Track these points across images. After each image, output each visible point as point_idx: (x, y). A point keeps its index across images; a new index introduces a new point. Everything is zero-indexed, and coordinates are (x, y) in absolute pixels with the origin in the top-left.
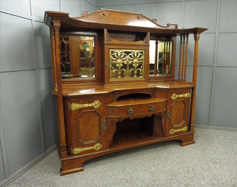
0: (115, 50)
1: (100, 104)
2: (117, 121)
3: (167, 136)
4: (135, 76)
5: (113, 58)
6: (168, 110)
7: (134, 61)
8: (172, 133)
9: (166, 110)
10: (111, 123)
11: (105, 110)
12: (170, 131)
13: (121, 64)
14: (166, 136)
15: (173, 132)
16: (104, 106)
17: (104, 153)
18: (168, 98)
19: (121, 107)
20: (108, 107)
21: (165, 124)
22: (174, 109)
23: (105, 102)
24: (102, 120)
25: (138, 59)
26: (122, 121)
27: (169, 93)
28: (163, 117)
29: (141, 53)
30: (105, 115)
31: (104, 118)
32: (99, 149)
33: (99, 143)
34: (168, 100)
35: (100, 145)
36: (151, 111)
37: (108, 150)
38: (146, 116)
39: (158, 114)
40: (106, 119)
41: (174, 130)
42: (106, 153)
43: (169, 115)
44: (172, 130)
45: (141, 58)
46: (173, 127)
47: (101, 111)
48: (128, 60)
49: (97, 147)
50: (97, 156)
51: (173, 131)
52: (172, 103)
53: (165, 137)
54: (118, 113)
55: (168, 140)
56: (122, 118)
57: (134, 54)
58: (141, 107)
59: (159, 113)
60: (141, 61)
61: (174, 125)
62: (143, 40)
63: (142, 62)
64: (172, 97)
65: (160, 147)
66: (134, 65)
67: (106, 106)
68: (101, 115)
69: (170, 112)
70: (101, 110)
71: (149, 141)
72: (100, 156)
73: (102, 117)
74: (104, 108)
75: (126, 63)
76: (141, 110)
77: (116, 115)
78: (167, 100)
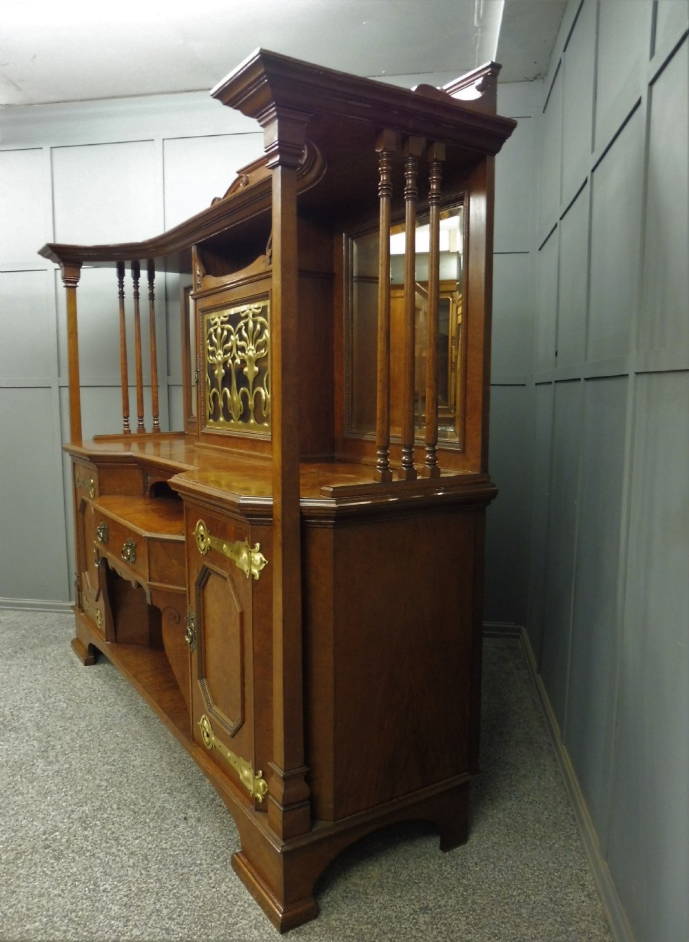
0: (213, 315)
3: (196, 737)
4: (252, 421)
5: (210, 348)
7: (247, 352)
9: (184, 596)
13: (222, 367)
14: (193, 734)
25: (256, 345)
29: (263, 312)
34: (186, 547)
41: (210, 727)
45: (264, 337)
48: (234, 350)
51: (208, 733)
57: (247, 320)
60: (263, 351)
62: (265, 254)
63: (265, 354)
66: (246, 372)
69: (197, 616)
75: (230, 365)
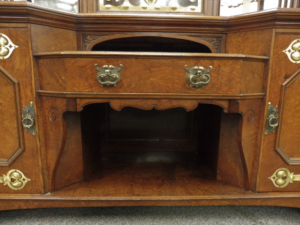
1: (13, 48)
2: (61, 106)
3: (261, 189)
6: (267, 99)
8: (280, 181)
9: (263, 100)
10: (50, 114)
11: (31, 70)
12: (274, 175)
14: (257, 189)
15: (284, 178)
16: (26, 56)
17: (35, 204)
18: (272, 53)
19: (73, 60)
20: (41, 61)
21: (257, 147)
22: (293, 100)
23: (28, 42)
24: (23, 101)
26: (80, 109)
27: (277, 34)
28: (245, 119)
30: (31, 84)
31: (29, 94)
32: (20, 189)
33: (18, 171)
34: (271, 62)
35: (23, 177)
36: (194, 87)
37: (49, 196)
38: (175, 104)
39: (224, 105)
40: (34, 100)
41: (289, 173)
42: (44, 205)
43: (272, 116)
44: (281, 173)
46: (286, 164)
47: (17, 70)
49: (13, 180)
50: (16, 207)
51: (286, 177)
52: (286, 77)
53: (254, 191)
54: (63, 78)
55: (264, 204)
56: (81, 98)
58: (152, 69)
59: (230, 100)
61: (292, 156)
64: (287, 53)
65: (237, 219)
67: (32, 57)
68: (19, 84)
69: (279, 108)
70: (17, 67)
71: (190, 194)
72: (25, 208)
73: (22, 90)
74: (28, 61)
76: (151, 79)
77: (61, 85)
78: (266, 61)
